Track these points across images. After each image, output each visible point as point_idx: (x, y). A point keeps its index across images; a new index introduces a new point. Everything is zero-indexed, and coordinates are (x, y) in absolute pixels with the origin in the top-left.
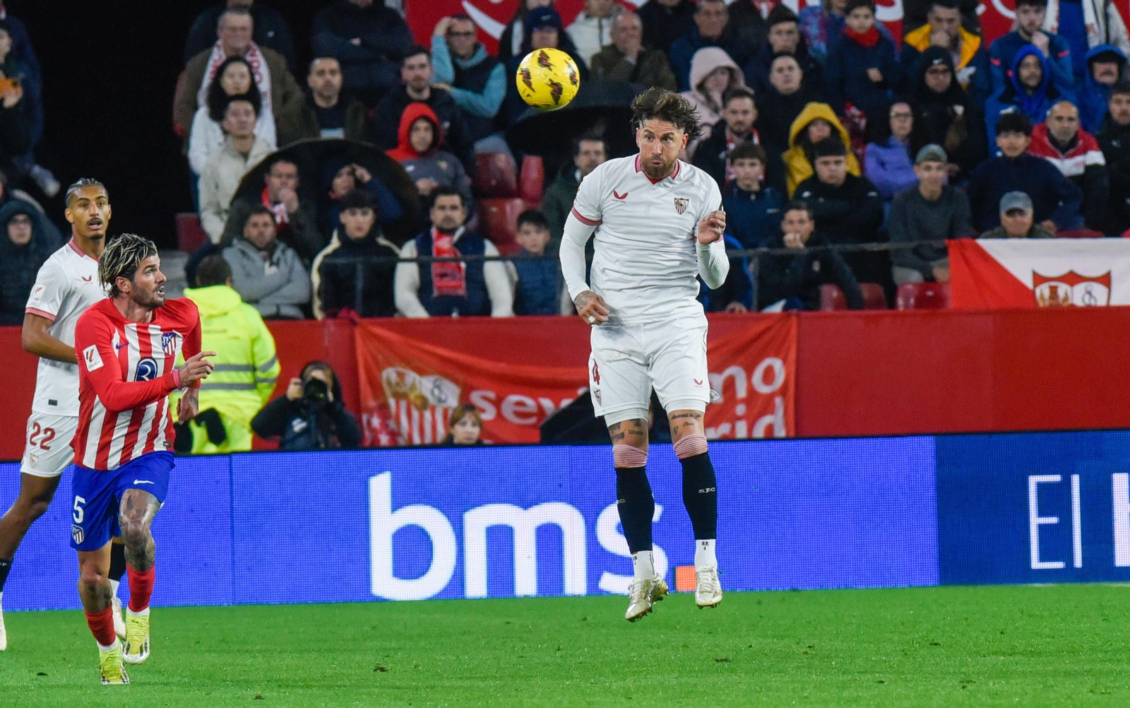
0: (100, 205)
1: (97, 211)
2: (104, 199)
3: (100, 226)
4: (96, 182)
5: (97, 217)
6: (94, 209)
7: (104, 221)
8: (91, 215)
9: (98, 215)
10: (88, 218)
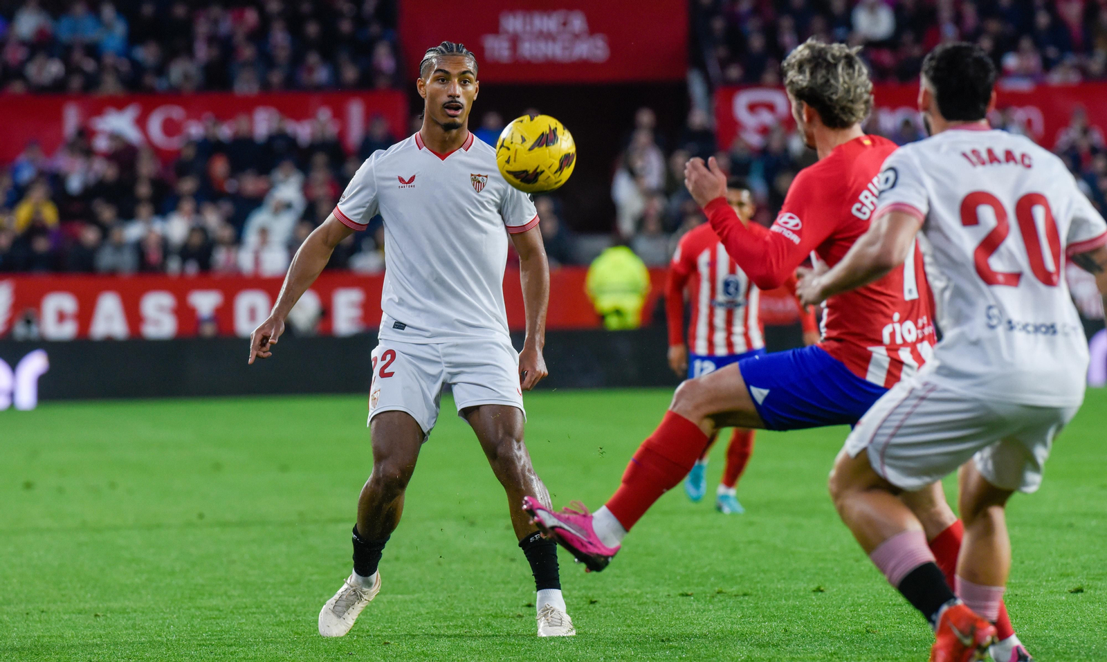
0: (464, 82)
1: (459, 90)
2: (471, 76)
3: (460, 111)
4: (465, 50)
5: (457, 99)
6: (454, 88)
7: (465, 107)
8: (450, 96)
9: (458, 97)
10: (444, 99)
